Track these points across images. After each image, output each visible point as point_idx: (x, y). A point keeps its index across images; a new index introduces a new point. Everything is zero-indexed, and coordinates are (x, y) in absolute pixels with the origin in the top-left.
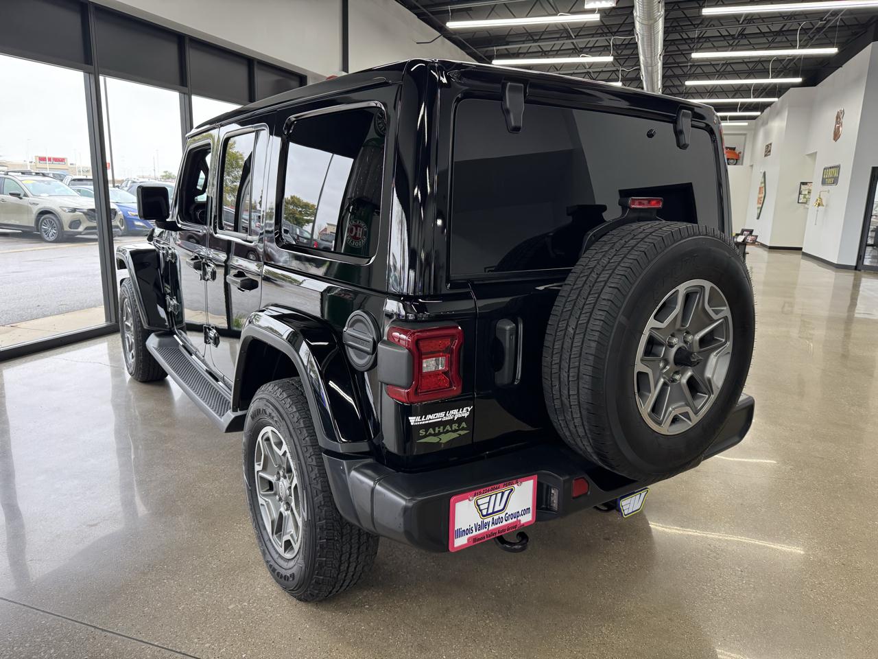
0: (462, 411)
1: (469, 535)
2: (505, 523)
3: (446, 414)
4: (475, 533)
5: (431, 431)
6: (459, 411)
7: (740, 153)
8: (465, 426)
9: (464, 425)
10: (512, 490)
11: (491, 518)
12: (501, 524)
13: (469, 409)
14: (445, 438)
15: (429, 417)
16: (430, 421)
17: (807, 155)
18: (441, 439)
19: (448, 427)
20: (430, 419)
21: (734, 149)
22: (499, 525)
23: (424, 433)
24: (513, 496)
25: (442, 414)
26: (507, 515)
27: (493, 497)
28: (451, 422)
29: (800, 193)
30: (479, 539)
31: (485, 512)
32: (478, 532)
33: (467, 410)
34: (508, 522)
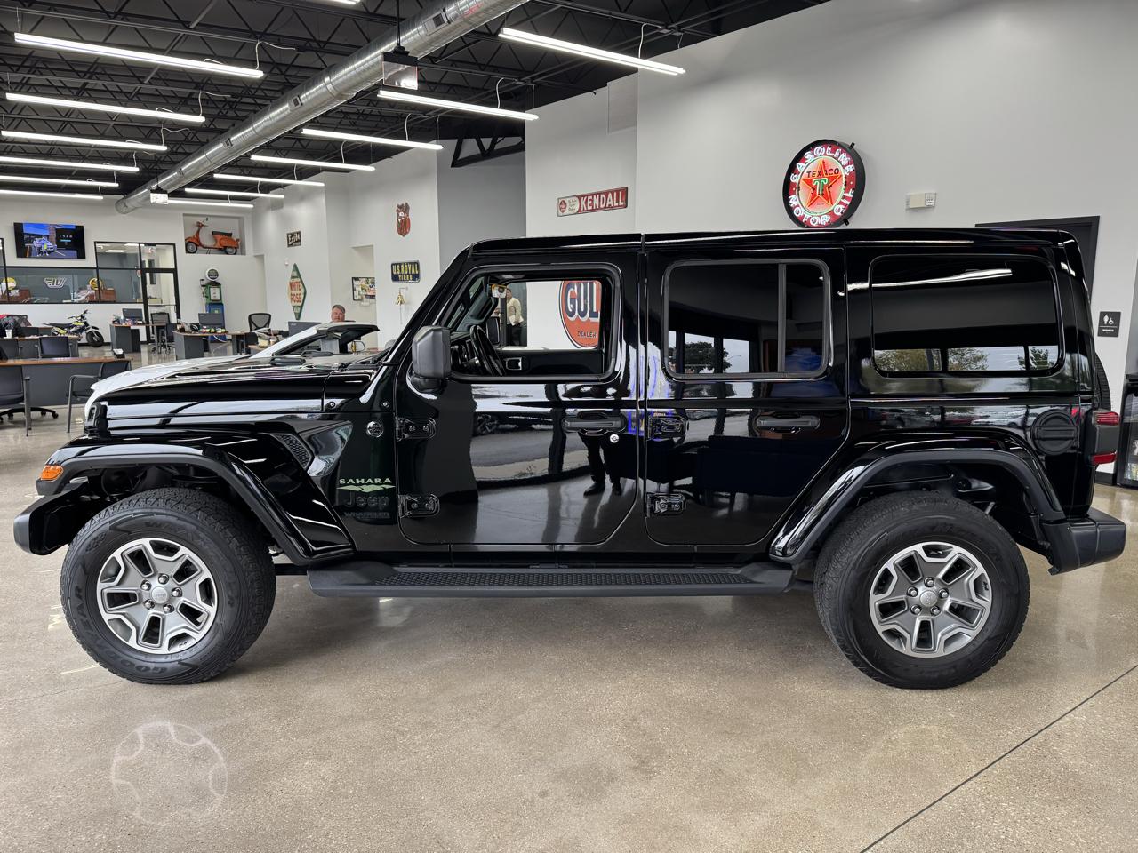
7: (238, 240)
17: (354, 248)
21: (230, 235)
29: (354, 290)
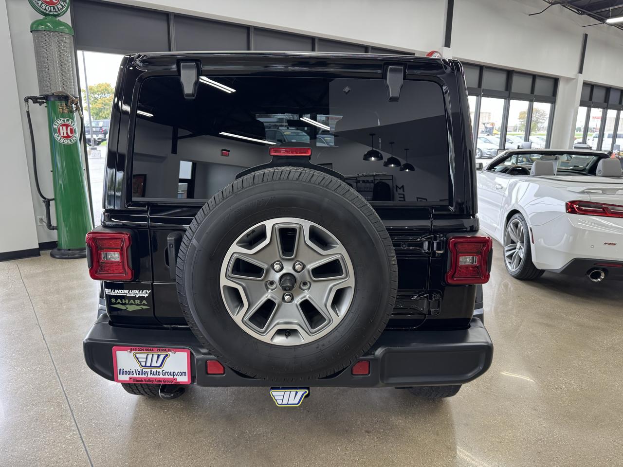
0: (142, 292)
1: (130, 376)
2: (161, 376)
3: (129, 291)
4: (135, 376)
5: (119, 301)
6: (139, 292)
8: (146, 303)
9: (144, 302)
10: (167, 355)
11: (150, 370)
12: (158, 376)
13: (148, 292)
14: (131, 308)
15: (117, 291)
16: (118, 294)
18: (127, 308)
19: (132, 301)
20: (117, 293)
22: (156, 376)
23: (115, 301)
24: (168, 360)
25: (127, 291)
26: (164, 372)
27: (150, 356)
28: (134, 298)
30: (138, 381)
31: (143, 364)
32: (138, 376)
33: (147, 293)
34: (165, 377)
